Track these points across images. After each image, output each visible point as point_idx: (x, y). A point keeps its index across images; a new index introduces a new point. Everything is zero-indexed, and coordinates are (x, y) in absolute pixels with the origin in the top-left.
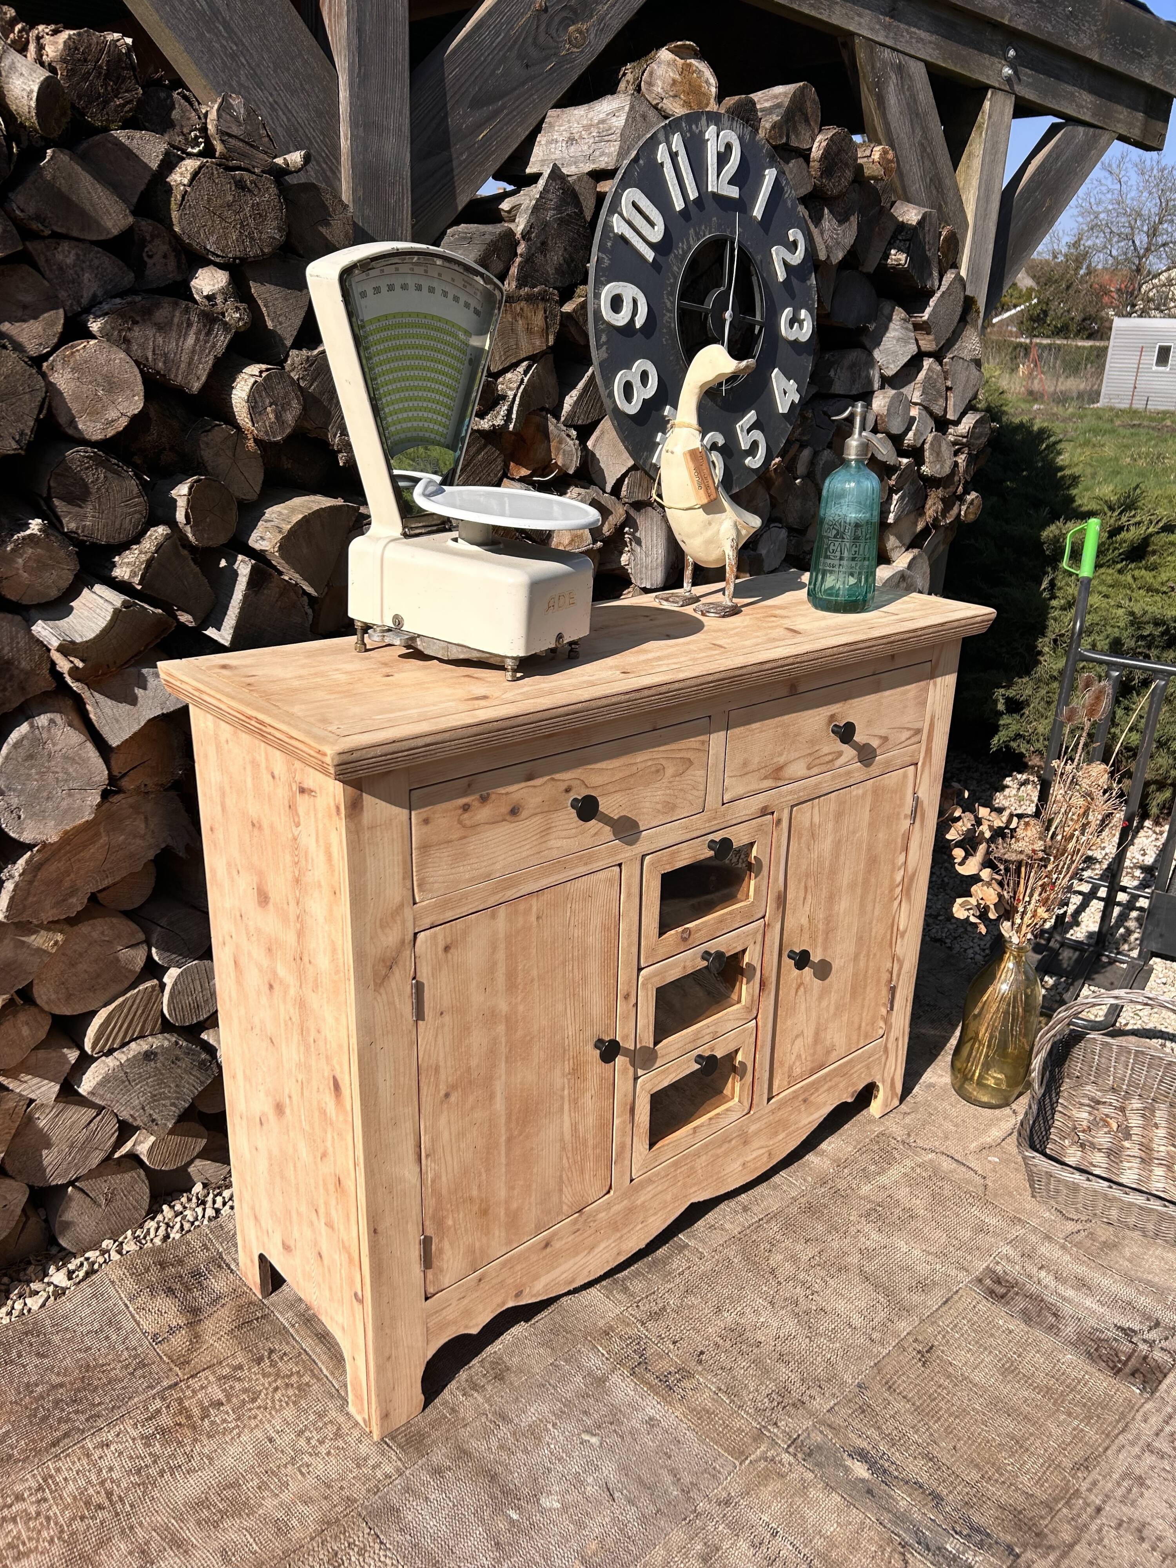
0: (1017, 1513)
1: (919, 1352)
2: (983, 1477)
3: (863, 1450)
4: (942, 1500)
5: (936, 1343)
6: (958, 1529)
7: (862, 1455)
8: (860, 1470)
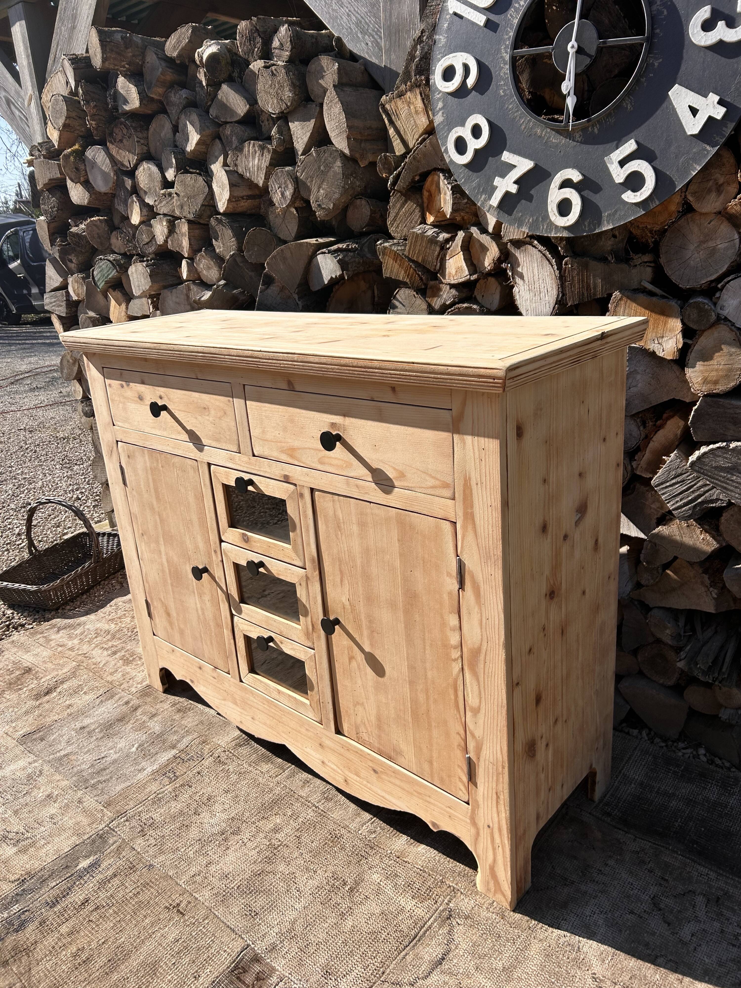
0: (27, 951)
1: (178, 905)
2: (62, 935)
3: (99, 866)
4: (51, 907)
5: (186, 918)
6: (27, 913)
7: (95, 865)
8: (84, 864)
